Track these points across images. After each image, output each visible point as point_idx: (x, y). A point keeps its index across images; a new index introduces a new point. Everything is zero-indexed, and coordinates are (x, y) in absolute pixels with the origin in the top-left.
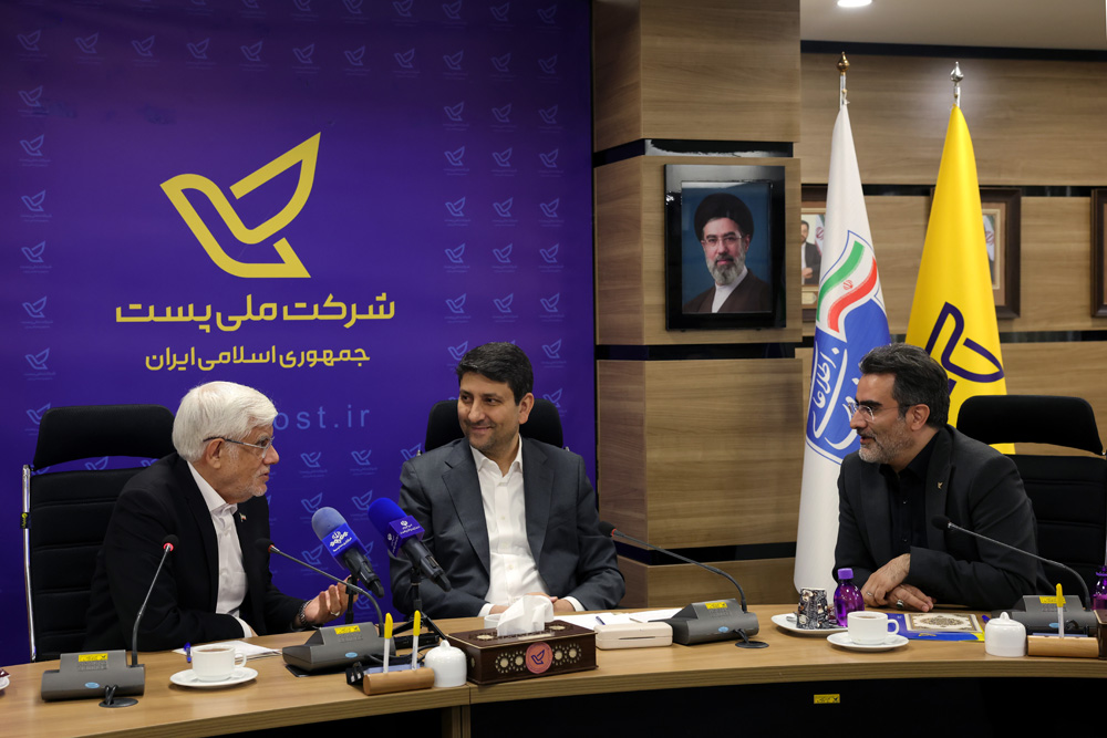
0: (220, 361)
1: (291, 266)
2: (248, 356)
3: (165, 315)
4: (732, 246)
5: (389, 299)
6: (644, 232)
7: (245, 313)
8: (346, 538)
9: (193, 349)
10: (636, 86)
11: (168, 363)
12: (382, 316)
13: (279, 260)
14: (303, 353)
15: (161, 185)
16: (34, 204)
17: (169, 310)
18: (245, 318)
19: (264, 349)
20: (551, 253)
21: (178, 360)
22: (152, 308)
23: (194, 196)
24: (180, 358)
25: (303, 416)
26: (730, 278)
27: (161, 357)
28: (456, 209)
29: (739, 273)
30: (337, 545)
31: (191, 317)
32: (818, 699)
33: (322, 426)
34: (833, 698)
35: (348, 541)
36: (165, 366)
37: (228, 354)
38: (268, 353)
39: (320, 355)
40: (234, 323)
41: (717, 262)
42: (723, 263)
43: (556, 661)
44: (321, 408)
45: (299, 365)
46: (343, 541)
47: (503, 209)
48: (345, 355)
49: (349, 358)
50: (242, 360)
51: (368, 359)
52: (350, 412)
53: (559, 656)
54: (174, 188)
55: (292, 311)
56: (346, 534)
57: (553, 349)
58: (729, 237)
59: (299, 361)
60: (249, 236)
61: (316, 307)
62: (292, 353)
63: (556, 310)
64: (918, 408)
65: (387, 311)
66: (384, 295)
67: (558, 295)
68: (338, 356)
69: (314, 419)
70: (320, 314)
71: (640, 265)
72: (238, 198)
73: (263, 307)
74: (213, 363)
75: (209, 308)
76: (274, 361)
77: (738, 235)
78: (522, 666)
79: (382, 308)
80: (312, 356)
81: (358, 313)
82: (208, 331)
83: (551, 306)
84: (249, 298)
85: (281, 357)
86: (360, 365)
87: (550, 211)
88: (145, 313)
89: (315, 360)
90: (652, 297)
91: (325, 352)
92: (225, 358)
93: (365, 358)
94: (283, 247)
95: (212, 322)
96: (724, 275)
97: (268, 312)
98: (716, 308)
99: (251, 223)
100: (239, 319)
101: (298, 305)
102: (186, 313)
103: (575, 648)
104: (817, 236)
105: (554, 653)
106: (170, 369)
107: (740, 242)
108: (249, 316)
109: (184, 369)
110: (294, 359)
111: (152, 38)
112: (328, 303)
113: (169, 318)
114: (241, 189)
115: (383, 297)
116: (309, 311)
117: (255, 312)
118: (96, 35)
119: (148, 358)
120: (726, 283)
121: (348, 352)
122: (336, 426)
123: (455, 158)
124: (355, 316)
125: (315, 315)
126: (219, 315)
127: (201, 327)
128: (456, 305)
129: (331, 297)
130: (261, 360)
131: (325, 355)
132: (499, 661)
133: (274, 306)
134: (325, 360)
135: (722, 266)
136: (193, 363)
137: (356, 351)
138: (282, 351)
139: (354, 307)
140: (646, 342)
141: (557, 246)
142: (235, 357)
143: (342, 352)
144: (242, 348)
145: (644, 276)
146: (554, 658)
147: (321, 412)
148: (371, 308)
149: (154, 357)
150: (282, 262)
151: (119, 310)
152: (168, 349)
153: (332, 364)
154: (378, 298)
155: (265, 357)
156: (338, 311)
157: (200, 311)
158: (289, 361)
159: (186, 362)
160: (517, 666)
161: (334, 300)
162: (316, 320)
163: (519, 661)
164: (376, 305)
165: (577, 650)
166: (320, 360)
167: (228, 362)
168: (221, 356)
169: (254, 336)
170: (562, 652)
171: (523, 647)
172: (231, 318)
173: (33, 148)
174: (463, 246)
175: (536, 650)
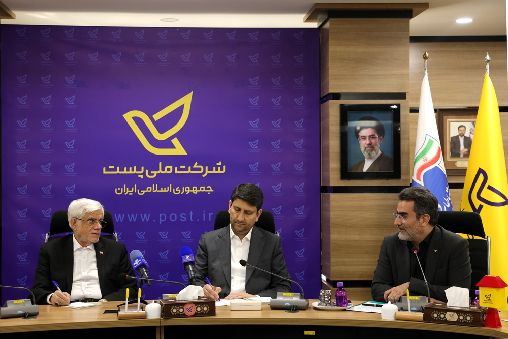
0: (147, 191)
1: (179, 150)
2: (159, 189)
3: (124, 171)
4: (373, 141)
5: (223, 164)
6: (330, 135)
7: (158, 170)
9: (135, 185)
10: (328, 69)
11: (125, 191)
12: (219, 172)
13: (173, 147)
14: (183, 188)
15: (123, 116)
16: (70, 124)
17: (125, 168)
18: (158, 172)
19: (166, 186)
20: (299, 143)
21: (129, 190)
22: (118, 168)
23: (138, 120)
25: (183, 215)
26: (372, 156)
27: (122, 189)
28: (254, 124)
29: (377, 153)
30: (136, 265)
31: (135, 172)
32: (306, 333)
33: (192, 220)
34: (312, 333)
36: (124, 193)
37: (151, 188)
38: (168, 187)
39: (191, 189)
40: (153, 174)
41: (366, 148)
42: (369, 149)
44: (191, 212)
45: (182, 193)
46: (138, 263)
47: (276, 124)
48: (202, 189)
49: (204, 190)
50: (157, 190)
51: (213, 191)
52: (204, 214)
53: (199, 309)
54: (129, 117)
55: (179, 169)
57: (300, 187)
58: (372, 137)
59: (182, 191)
60: (160, 137)
61: (190, 168)
62: (178, 187)
63: (301, 170)
64: (425, 216)
65: (222, 169)
66: (220, 162)
67: (302, 163)
68: (199, 189)
69: (188, 216)
70: (191, 170)
71: (329, 150)
72: (156, 120)
73: (166, 168)
74: (144, 191)
75: (143, 168)
76: (171, 191)
77: (377, 136)
78: (182, 312)
79: (219, 168)
80: (187, 189)
81: (208, 170)
82: (142, 178)
83: (299, 168)
84: (160, 163)
85: (174, 189)
86: (209, 193)
87: (299, 125)
88: (115, 170)
89: (189, 191)
90: (334, 164)
91: (193, 187)
93: (211, 190)
94: (175, 141)
95: (144, 174)
96: (369, 154)
97: (169, 170)
98: (365, 170)
99: (161, 131)
100: (156, 173)
101: (182, 167)
102: (133, 170)
104: (471, 133)
105: (197, 308)
106: (126, 194)
107: (377, 139)
108: (160, 171)
109: (132, 194)
110: (180, 190)
111: (120, 53)
112: (195, 166)
113: (125, 172)
114: (157, 116)
115: (220, 163)
116: (187, 169)
117: (163, 170)
118: (97, 53)
119: (116, 189)
120: (370, 158)
121: (204, 187)
122: (198, 220)
123: (254, 101)
124: (207, 172)
125: (190, 171)
126: (147, 171)
127: (139, 176)
128: (254, 167)
129: (196, 163)
130: (165, 191)
131: (193, 189)
132: (173, 309)
133: (171, 167)
134: (193, 191)
135: (368, 150)
136: (135, 191)
137: (208, 187)
138: (174, 187)
139: (207, 168)
140: (331, 185)
141: (302, 140)
142: (154, 189)
143: (201, 187)
144: (157, 185)
145: (330, 155)
146: (197, 310)
147: (191, 214)
148: (214, 168)
150: (175, 148)
151: (104, 169)
152: (125, 186)
153: (196, 193)
154: (218, 164)
155: (166, 189)
156: (200, 169)
157: (139, 169)
158: (178, 191)
159: (132, 191)
160: (180, 312)
161: (197, 165)
162: (190, 173)
163: (181, 310)
164: (217, 167)
165: (207, 307)
166: (191, 191)
167: (150, 191)
168: (147, 188)
169: (162, 180)
170: (201, 308)
171: (183, 304)
172: (152, 172)
173: (70, 101)
174: (257, 141)
175: (188, 306)
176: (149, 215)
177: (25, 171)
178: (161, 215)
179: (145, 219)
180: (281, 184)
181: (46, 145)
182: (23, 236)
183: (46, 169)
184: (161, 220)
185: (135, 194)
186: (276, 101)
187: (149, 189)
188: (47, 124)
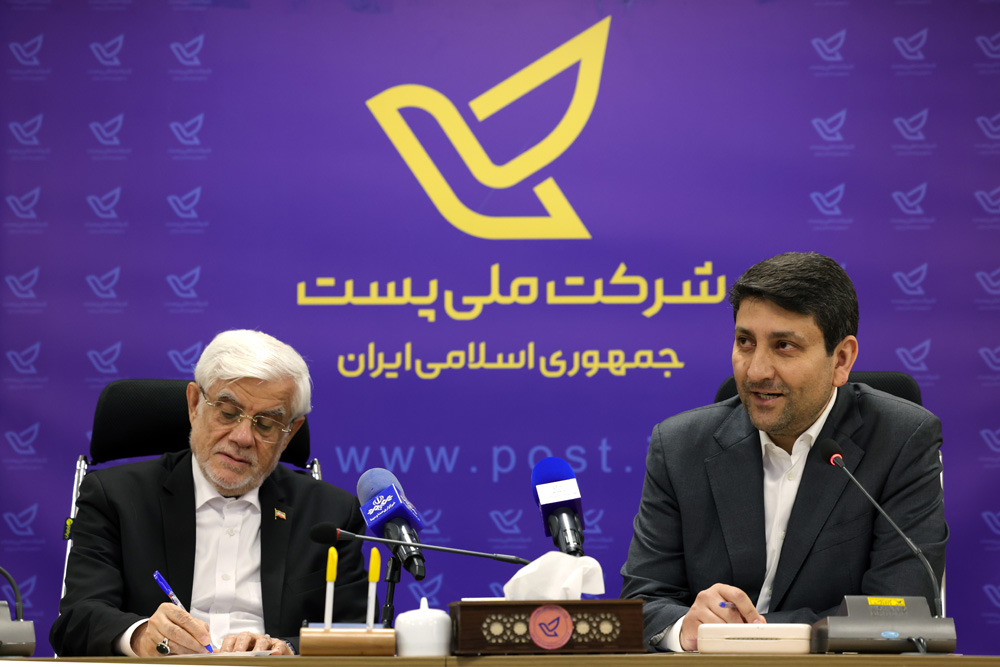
0: (449, 364)
1: (561, 221)
2: (491, 358)
3: (368, 295)
5: (716, 272)
7: (487, 292)
8: (388, 503)
9: (408, 346)
11: (371, 365)
12: (704, 298)
14: (576, 355)
16: (187, 133)
17: (374, 287)
18: (488, 300)
19: (515, 347)
21: (385, 361)
22: (349, 285)
23: (417, 119)
24: (390, 359)
25: (575, 453)
27: (362, 358)
28: (830, 129)
30: (376, 513)
31: (407, 298)
33: (606, 469)
35: (390, 506)
36: (367, 371)
37: (461, 354)
38: (522, 354)
39: (604, 358)
40: (470, 308)
43: (579, 635)
44: (604, 442)
45: (572, 373)
46: (384, 507)
47: (911, 128)
48: (644, 359)
49: (650, 364)
50: (482, 364)
51: (680, 365)
53: (583, 628)
54: (386, 107)
55: (562, 290)
56: (389, 498)
59: (570, 366)
60: (495, 176)
61: (599, 284)
62: (559, 354)
65: (713, 291)
66: (708, 265)
68: (633, 361)
69: (592, 457)
70: (605, 293)
72: (481, 118)
73: (516, 283)
74: (437, 367)
75: (434, 285)
76: (531, 365)
78: (524, 636)
79: (704, 286)
80: (590, 359)
81: (667, 292)
82: (432, 319)
84: (495, 270)
85: (543, 360)
88: (338, 291)
89: (595, 367)
91: (612, 354)
92: (456, 360)
93: (676, 364)
94: (549, 192)
95: (438, 305)
97: (524, 291)
99: (500, 155)
100: (478, 302)
101: (570, 281)
102: (399, 292)
103: (610, 621)
105: (575, 624)
108: (495, 296)
109: (394, 375)
110: (563, 364)
112: (619, 278)
113: (374, 299)
114: (486, 105)
115: (707, 269)
116: (588, 290)
117: (505, 290)
119: (341, 360)
121: (649, 354)
122: (627, 469)
123: (829, 48)
124: (661, 299)
125: (598, 296)
126: (449, 295)
127: (422, 313)
129: (622, 268)
130: (511, 365)
131: (611, 358)
132: (489, 625)
133: (532, 282)
134: (611, 366)
136: (408, 367)
137: (663, 353)
138: (543, 351)
139: (659, 284)
142: (472, 357)
143: (639, 354)
144: (482, 346)
146: (575, 631)
147: (604, 447)
148: (687, 286)
149: (351, 357)
150: (547, 214)
151: (301, 287)
152: (371, 347)
153: (622, 373)
154: (699, 271)
155: (517, 360)
156: (633, 290)
157: (420, 289)
158: (555, 366)
159: (397, 364)
160: (516, 636)
161: (627, 274)
162: (599, 304)
163: (520, 629)
164: (696, 282)
165: (613, 623)
166: (604, 365)
167: (460, 365)
168: (451, 355)
169: (500, 327)
170: (590, 623)
171: (526, 609)
172: (467, 300)
173: (188, 54)
174: (841, 188)
175: (546, 616)
176: (456, 450)
177: (32, 295)
178: (496, 451)
179: (442, 465)
180: (927, 344)
181: (105, 205)
182: (23, 520)
183: (104, 286)
184: (496, 468)
185: (407, 375)
186: (910, 47)
187: (456, 359)
188: (107, 133)
